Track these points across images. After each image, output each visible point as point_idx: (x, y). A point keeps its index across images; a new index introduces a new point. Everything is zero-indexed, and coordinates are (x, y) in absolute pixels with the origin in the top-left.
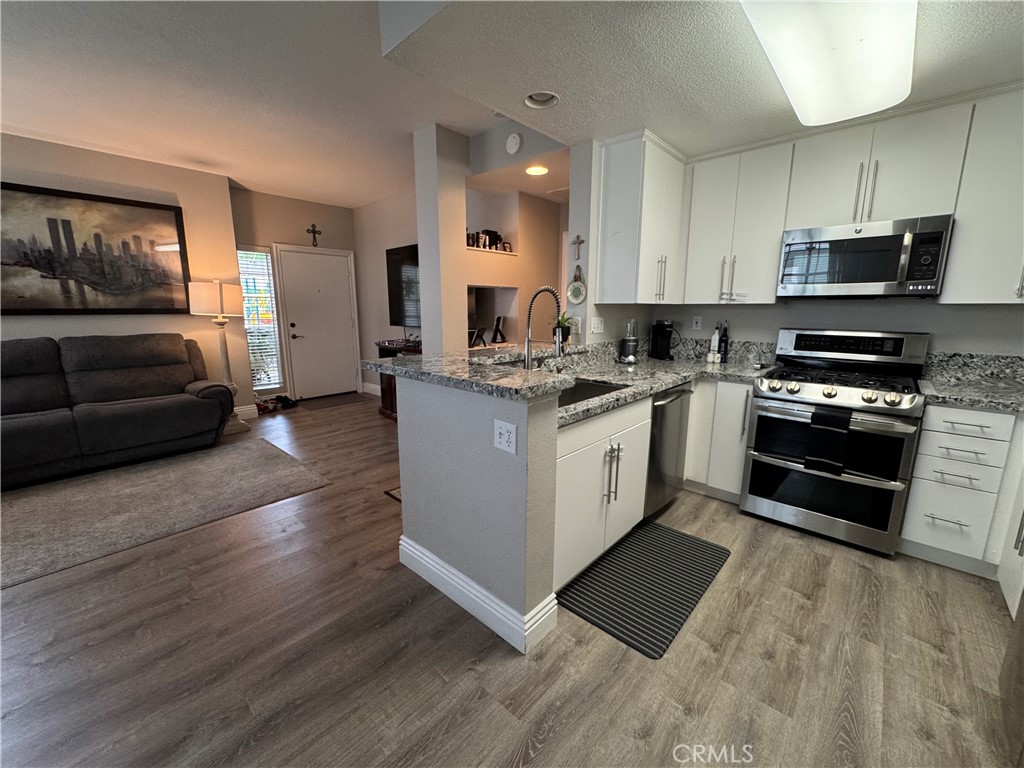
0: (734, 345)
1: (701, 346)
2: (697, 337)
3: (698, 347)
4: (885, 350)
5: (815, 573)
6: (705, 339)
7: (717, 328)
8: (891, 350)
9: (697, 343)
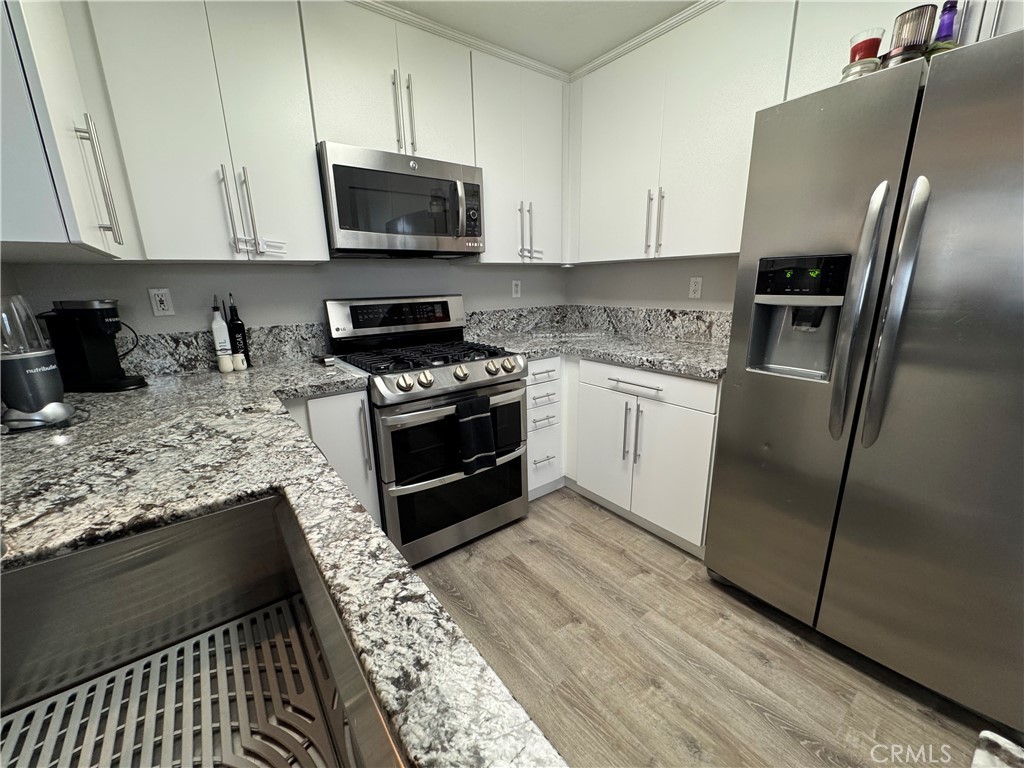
0: (254, 335)
1: (188, 345)
2: (175, 331)
3: (182, 348)
4: (438, 315)
5: (536, 585)
6: (192, 331)
7: (216, 309)
8: (441, 315)
9: (176, 341)
